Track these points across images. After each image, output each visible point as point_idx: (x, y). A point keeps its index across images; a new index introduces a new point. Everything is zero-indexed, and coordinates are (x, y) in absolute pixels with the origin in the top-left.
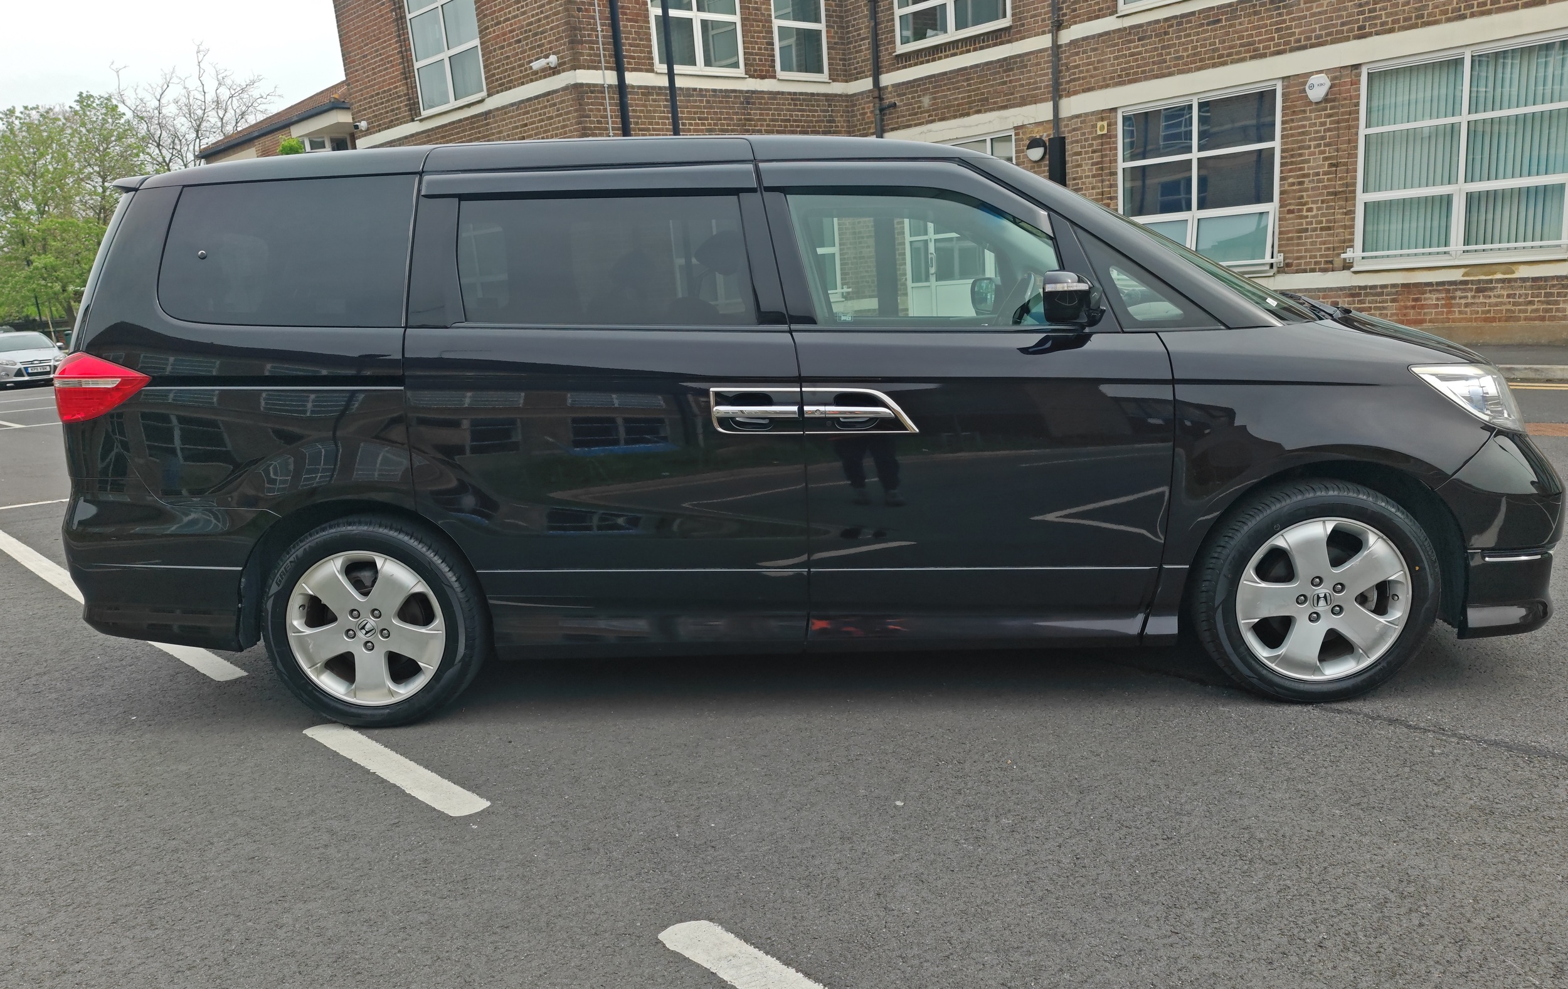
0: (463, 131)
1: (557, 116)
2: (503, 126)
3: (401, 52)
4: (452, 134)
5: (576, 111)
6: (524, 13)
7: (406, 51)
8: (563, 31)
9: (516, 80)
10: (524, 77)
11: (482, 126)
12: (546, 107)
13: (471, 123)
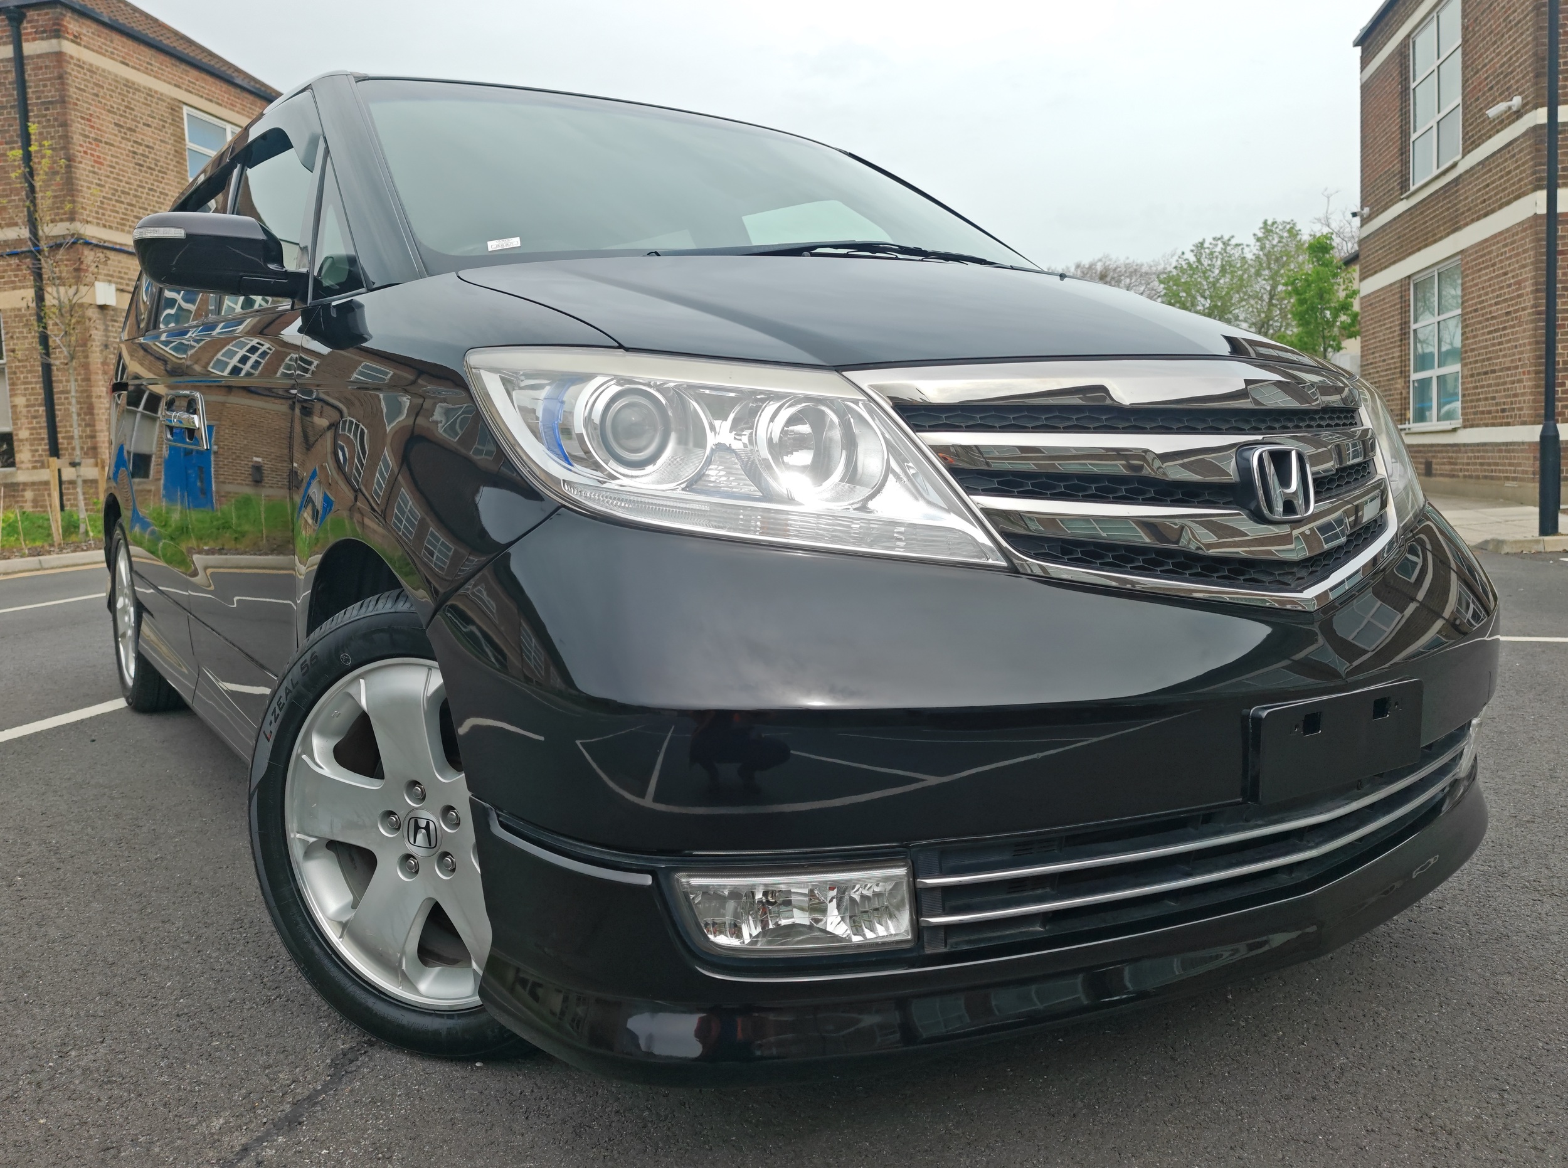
0: (1437, 203)
1: (1516, 169)
2: (1469, 190)
3: (1401, 126)
4: (1429, 209)
5: (1532, 159)
6: (1498, 54)
7: (1406, 123)
8: (1530, 65)
9: (1484, 134)
10: (1492, 129)
11: (1453, 194)
12: (1506, 161)
13: (1446, 192)
